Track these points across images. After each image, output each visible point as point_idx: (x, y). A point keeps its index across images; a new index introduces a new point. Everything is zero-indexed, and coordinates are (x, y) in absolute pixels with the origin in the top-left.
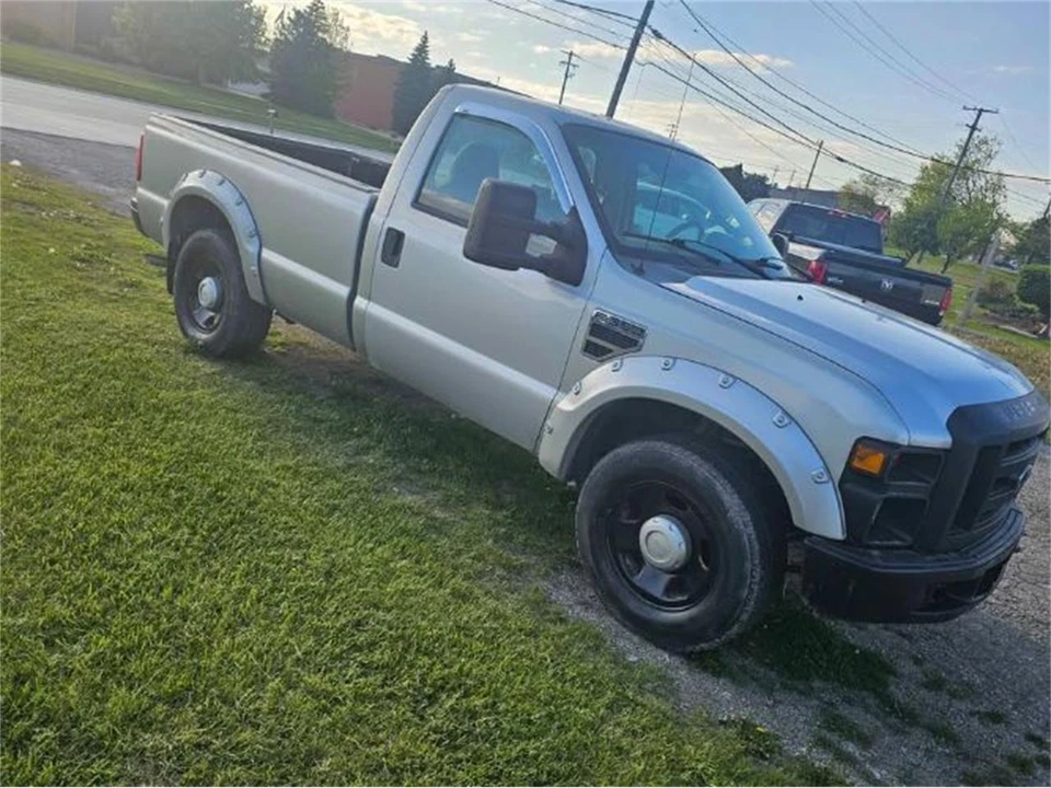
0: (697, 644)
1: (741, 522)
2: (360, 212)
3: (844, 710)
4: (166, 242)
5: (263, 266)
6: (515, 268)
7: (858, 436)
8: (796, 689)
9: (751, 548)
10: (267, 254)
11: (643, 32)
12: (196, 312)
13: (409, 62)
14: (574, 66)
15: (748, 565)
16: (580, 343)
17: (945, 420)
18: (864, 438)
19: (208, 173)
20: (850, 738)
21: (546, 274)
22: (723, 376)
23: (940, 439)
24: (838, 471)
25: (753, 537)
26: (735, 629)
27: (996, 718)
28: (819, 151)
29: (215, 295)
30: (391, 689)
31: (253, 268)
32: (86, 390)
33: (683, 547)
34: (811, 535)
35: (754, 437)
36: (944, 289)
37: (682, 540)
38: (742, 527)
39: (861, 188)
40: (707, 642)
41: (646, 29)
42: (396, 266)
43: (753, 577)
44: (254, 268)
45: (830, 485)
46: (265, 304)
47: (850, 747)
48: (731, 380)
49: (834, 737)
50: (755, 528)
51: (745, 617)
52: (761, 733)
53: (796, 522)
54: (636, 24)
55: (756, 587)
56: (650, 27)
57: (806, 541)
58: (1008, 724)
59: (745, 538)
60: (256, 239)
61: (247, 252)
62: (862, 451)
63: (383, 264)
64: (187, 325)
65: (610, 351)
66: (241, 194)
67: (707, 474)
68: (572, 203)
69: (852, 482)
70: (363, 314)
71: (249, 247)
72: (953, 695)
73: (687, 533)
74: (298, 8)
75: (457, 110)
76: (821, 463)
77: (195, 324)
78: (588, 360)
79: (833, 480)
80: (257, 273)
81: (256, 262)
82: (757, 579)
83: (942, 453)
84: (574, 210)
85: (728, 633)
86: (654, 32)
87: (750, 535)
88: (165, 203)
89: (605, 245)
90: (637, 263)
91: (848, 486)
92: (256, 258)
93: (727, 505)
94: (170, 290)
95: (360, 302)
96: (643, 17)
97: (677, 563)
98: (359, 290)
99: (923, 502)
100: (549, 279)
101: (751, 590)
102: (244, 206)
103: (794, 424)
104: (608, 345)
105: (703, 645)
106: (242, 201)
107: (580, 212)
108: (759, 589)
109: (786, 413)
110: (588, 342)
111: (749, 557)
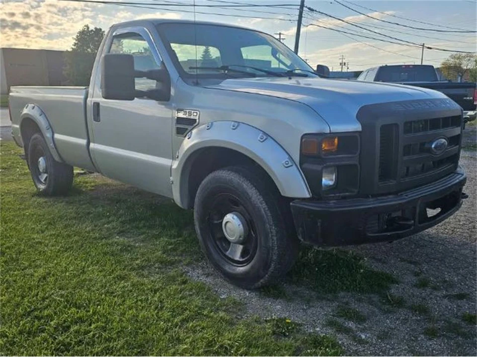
0: (259, 281)
1: (259, 202)
2: (82, 102)
3: (354, 306)
4: (23, 145)
5: (56, 142)
6: (133, 99)
7: (302, 134)
8: (324, 298)
9: (267, 216)
10: (57, 136)
11: (303, 10)
12: (40, 177)
13: (201, 59)
14: (283, 39)
16: (174, 130)
17: (355, 115)
18: (306, 134)
19: (29, 105)
20: (350, 319)
22: (233, 123)
23: (357, 127)
24: (297, 157)
25: (267, 209)
26: (272, 265)
28: (423, 48)
29: (45, 165)
33: (241, 226)
34: (292, 199)
35: (250, 151)
37: (240, 223)
38: (260, 205)
39: (452, 61)
40: (262, 278)
41: (305, 9)
42: (99, 121)
43: (272, 232)
44: (52, 144)
45: (294, 166)
46: (60, 161)
47: (351, 325)
48: (236, 124)
49: (340, 320)
50: (267, 204)
51: (275, 258)
52: (288, 323)
53: (282, 194)
54: (299, 7)
55: (275, 238)
56: (306, 7)
57: (291, 204)
59: (262, 210)
60: (50, 130)
61: (47, 137)
63: (95, 122)
64: (37, 184)
65: (187, 129)
66: (41, 110)
67: (239, 181)
68: (161, 60)
70: (95, 150)
71: (48, 135)
73: (244, 220)
75: (114, 34)
76: (287, 156)
77: (41, 182)
78: (180, 137)
79: (295, 163)
80: (53, 147)
81: (52, 142)
82: (274, 234)
83: (357, 135)
84: (163, 63)
87: (264, 209)
88: (18, 126)
89: (178, 75)
91: (305, 166)
92: (52, 139)
93: (250, 194)
94: (29, 169)
95: (92, 145)
96: (301, 3)
97: (240, 237)
98: (91, 141)
99: (355, 165)
101: (273, 240)
102: (43, 115)
103: (269, 138)
104: (186, 127)
105: (262, 281)
106: (42, 113)
107: (165, 63)
108: (277, 239)
109: (264, 133)
110: (178, 128)
111: (267, 221)
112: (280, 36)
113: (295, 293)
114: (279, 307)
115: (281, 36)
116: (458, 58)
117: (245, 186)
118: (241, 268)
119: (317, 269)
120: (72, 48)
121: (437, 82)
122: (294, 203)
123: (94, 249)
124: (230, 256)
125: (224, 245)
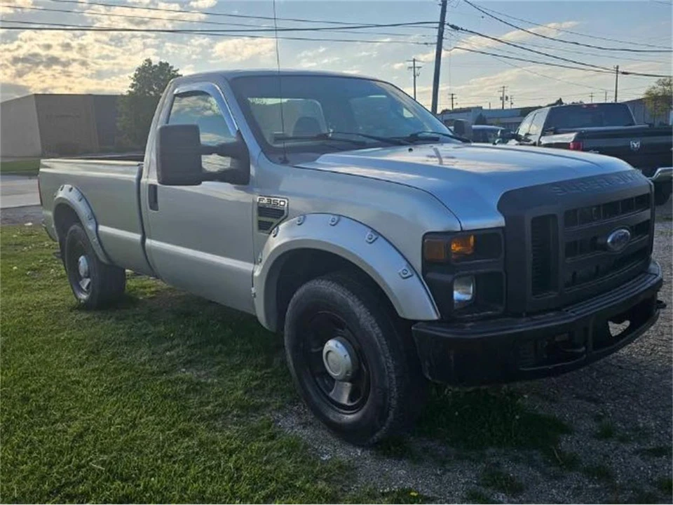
0: (373, 435)
1: (369, 326)
2: (135, 181)
4: (58, 238)
5: (101, 238)
6: (199, 183)
7: (423, 233)
9: (382, 344)
10: (102, 228)
11: (443, 28)
12: (81, 282)
15: (383, 359)
16: (256, 225)
18: (429, 233)
19: (65, 186)
20: (501, 489)
21: (231, 183)
22: (332, 217)
23: (498, 221)
24: (418, 265)
25: (381, 335)
26: (391, 413)
29: (87, 267)
31: (94, 240)
33: (348, 357)
34: (415, 322)
37: (346, 353)
38: (371, 329)
40: (378, 430)
41: (446, 27)
42: (157, 210)
43: (388, 367)
44: (96, 240)
45: (415, 276)
46: (106, 262)
48: (336, 218)
49: (486, 491)
50: (380, 328)
51: (394, 402)
52: (414, 496)
53: (401, 315)
54: (437, 25)
55: (393, 376)
56: (448, 24)
57: (413, 328)
59: (375, 336)
60: (93, 220)
61: (90, 230)
63: (151, 211)
64: (77, 292)
65: (272, 223)
66: (82, 194)
67: (342, 295)
68: (237, 129)
70: (151, 249)
71: (91, 227)
75: (175, 92)
76: (405, 263)
77: (82, 290)
78: (263, 234)
79: (416, 272)
80: (97, 242)
81: (95, 236)
82: (392, 369)
83: (500, 232)
84: (239, 132)
85: (389, 419)
86: (452, 26)
87: (377, 335)
88: (50, 214)
89: (260, 150)
90: (283, 156)
91: (429, 275)
92: (94, 233)
93: (358, 314)
95: (148, 242)
96: (441, 20)
97: (347, 372)
98: (146, 234)
99: (499, 273)
100: (233, 185)
101: (391, 378)
102: (83, 200)
103: (380, 237)
104: (269, 220)
105: (377, 434)
106: (83, 197)
107: (242, 133)
108: (396, 377)
109: (373, 231)
110: (260, 222)
111: (381, 352)
112: (414, 64)
113: (425, 450)
114: (402, 472)
115: (416, 62)
117: (350, 303)
118: (350, 417)
119: (457, 413)
120: (129, 91)
121: (633, 127)
122: (417, 327)
123: (150, 389)
124: (334, 398)
125: (327, 382)
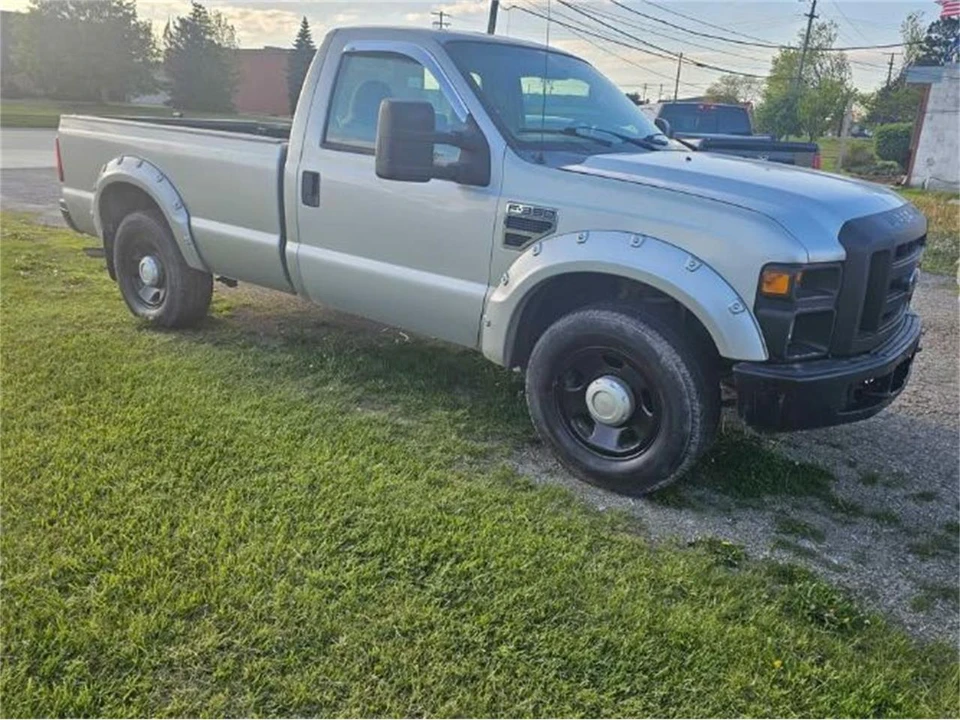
0: (655, 483)
1: (674, 366)
2: (275, 163)
3: (794, 515)
4: (100, 233)
5: (196, 234)
6: (426, 179)
7: (763, 263)
8: (750, 506)
9: (688, 386)
10: (196, 222)
12: (141, 292)
13: (294, 48)
14: (446, 24)
15: (688, 402)
16: (500, 237)
17: (837, 233)
18: (767, 265)
19: (126, 158)
20: (804, 536)
21: (456, 180)
22: (633, 237)
23: (834, 253)
24: (751, 300)
25: (688, 375)
26: (687, 460)
27: (927, 497)
28: (680, 61)
29: (156, 272)
30: (389, 569)
31: (185, 238)
32: (52, 375)
33: (627, 399)
34: (738, 362)
35: (671, 285)
36: (812, 154)
37: (625, 394)
38: (676, 369)
39: (723, 89)
40: (664, 479)
42: (318, 206)
43: (693, 411)
44: (187, 237)
45: (746, 313)
46: (200, 267)
47: (807, 544)
48: (641, 239)
49: (790, 539)
50: (688, 369)
51: (693, 449)
53: (723, 353)
55: (698, 420)
57: (734, 369)
58: (939, 499)
59: (681, 379)
60: (183, 210)
61: (178, 224)
62: (768, 276)
63: (303, 206)
64: (135, 304)
65: (530, 238)
66: (160, 172)
67: (636, 329)
68: (467, 112)
69: (765, 305)
70: (297, 257)
71: (178, 219)
72: (887, 485)
73: (628, 387)
74: (181, 17)
75: (345, 50)
76: (735, 296)
77: (143, 303)
78: (513, 251)
79: (748, 308)
80: (190, 241)
81: (187, 231)
82: (698, 413)
83: (839, 265)
84: (470, 117)
85: (681, 467)
87: (683, 375)
88: (91, 196)
89: (504, 142)
90: (538, 154)
91: (761, 311)
92: (186, 227)
93: (658, 352)
94: (113, 277)
95: (291, 247)
97: (623, 416)
98: (288, 235)
99: (830, 313)
100: (459, 185)
101: (694, 423)
102: (165, 182)
103: (704, 265)
104: (525, 233)
105: (661, 483)
106: (163, 176)
107: (475, 117)
108: (701, 422)
109: (696, 258)
110: (507, 235)
111: (687, 394)
114: (690, 522)
116: (733, 83)
117: (648, 338)
122: (739, 368)
124: (597, 444)
